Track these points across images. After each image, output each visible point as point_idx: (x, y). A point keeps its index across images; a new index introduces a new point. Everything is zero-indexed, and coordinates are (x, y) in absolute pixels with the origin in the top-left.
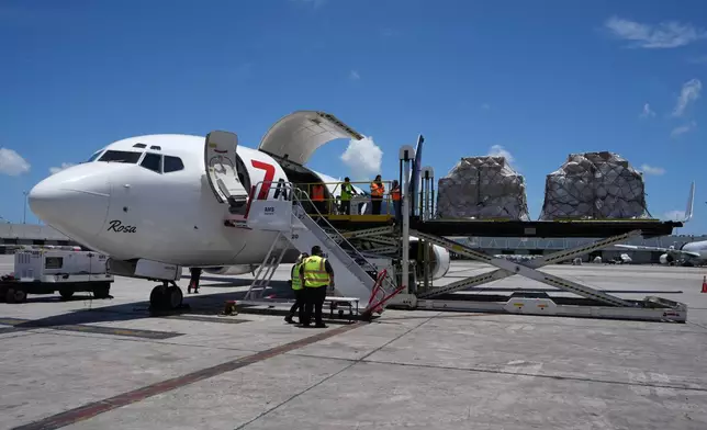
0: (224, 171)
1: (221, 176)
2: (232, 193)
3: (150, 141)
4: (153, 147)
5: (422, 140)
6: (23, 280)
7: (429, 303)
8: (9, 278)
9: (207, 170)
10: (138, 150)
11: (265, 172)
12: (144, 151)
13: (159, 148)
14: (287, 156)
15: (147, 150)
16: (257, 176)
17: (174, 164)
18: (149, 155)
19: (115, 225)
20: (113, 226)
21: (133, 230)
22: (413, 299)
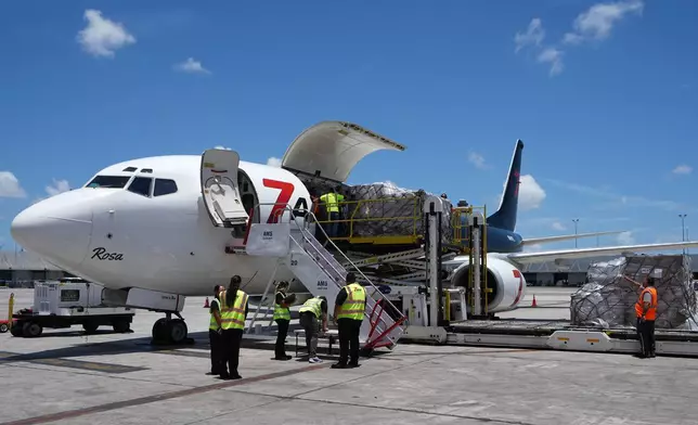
0: (222, 192)
1: (219, 198)
2: (228, 216)
3: (140, 164)
4: (144, 171)
5: (520, 145)
6: (42, 313)
7: (460, 337)
8: (27, 311)
9: (202, 192)
10: (127, 174)
11: (279, 191)
12: (133, 175)
13: (150, 171)
14: (318, 173)
15: (138, 173)
16: (267, 197)
17: (167, 186)
18: (137, 179)
19: (99, 252)
20: (97, 254)
21: (119, 257)
22: (442, 333)
